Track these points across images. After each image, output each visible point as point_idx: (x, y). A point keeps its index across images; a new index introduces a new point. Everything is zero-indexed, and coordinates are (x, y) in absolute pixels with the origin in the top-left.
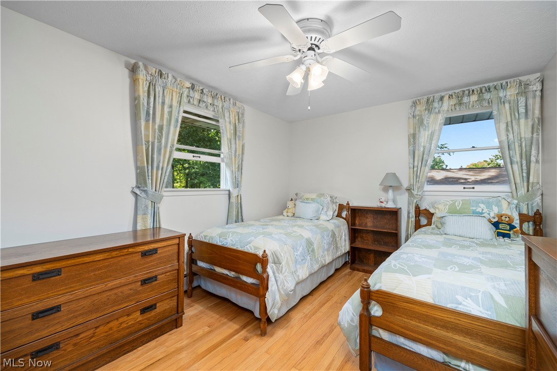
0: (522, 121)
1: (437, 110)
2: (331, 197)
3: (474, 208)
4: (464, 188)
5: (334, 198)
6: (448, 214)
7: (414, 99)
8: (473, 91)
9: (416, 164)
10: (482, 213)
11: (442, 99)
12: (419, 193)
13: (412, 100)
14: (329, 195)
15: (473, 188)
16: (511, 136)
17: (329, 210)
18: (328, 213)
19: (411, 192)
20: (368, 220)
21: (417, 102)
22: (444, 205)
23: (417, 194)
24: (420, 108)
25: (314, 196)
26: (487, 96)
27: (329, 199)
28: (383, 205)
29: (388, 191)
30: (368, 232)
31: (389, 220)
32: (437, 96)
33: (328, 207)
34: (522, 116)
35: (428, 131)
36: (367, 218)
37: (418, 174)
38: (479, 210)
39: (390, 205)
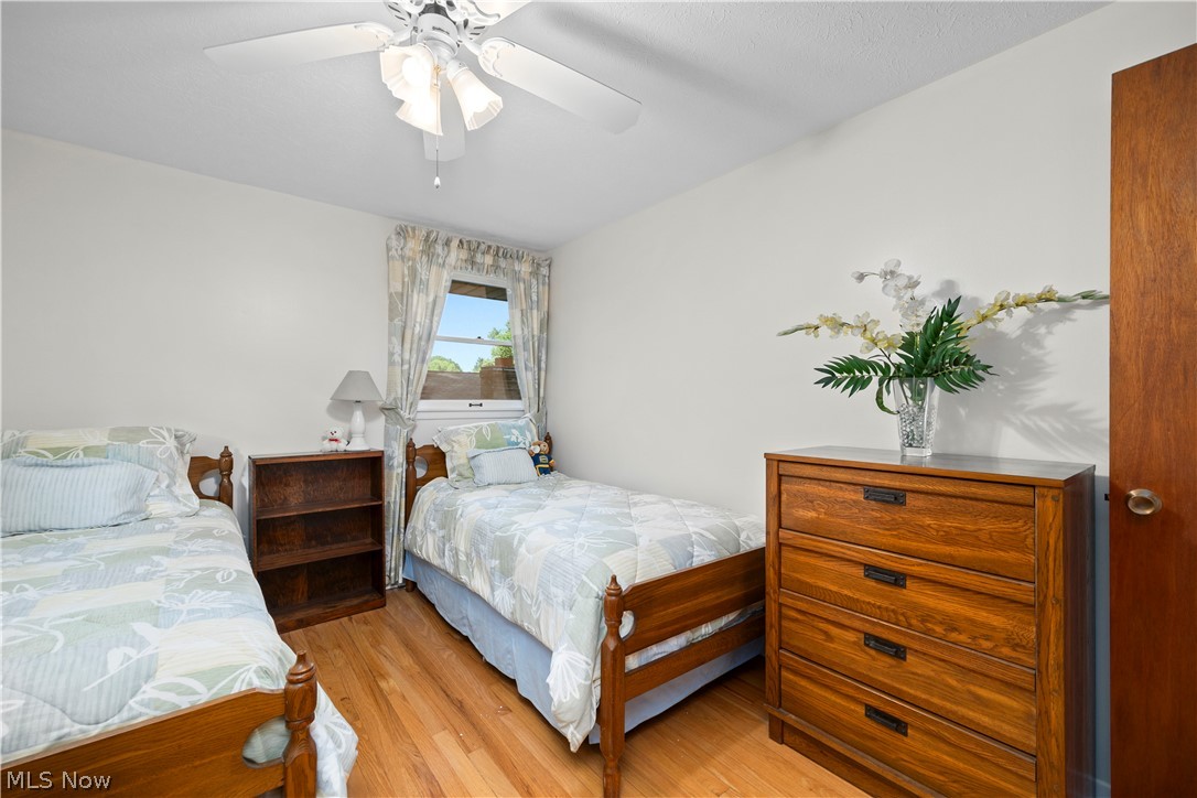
0: (535, 312)
1: (440, 261)
2: (176, 437)
3: (508, 437)
4: (471, 405)
5: (185, 439)
6: (482, 451)
7: (403, 223)
8: (489, 247)
9: (407, 356)
10: (517, 444)
11: (447, 243)
12: (412, 416)
13: (399, 222)
14: (169, 430)
15: (481, 405)
16: (526, 332)
17: (179, 481)
18: (177, 490)
19: (398, 413)
20: (289, 490)
21: (409, 230)
22: (468, 436)
23: (409, 419)
24: (414, 246)
25: (99, 439)
26: (503, 263)
27: (171, 443)
28: (342, 446)
29: (351, 414)
30: (288, 521)
31: (345, 480)
32: (443, 235)
33: (174, 471)
34: (535, 305)
35: (427, 295)
36: (287, 485)
37: (411, 377)
38: (514, 439)
39: (358, 445)
